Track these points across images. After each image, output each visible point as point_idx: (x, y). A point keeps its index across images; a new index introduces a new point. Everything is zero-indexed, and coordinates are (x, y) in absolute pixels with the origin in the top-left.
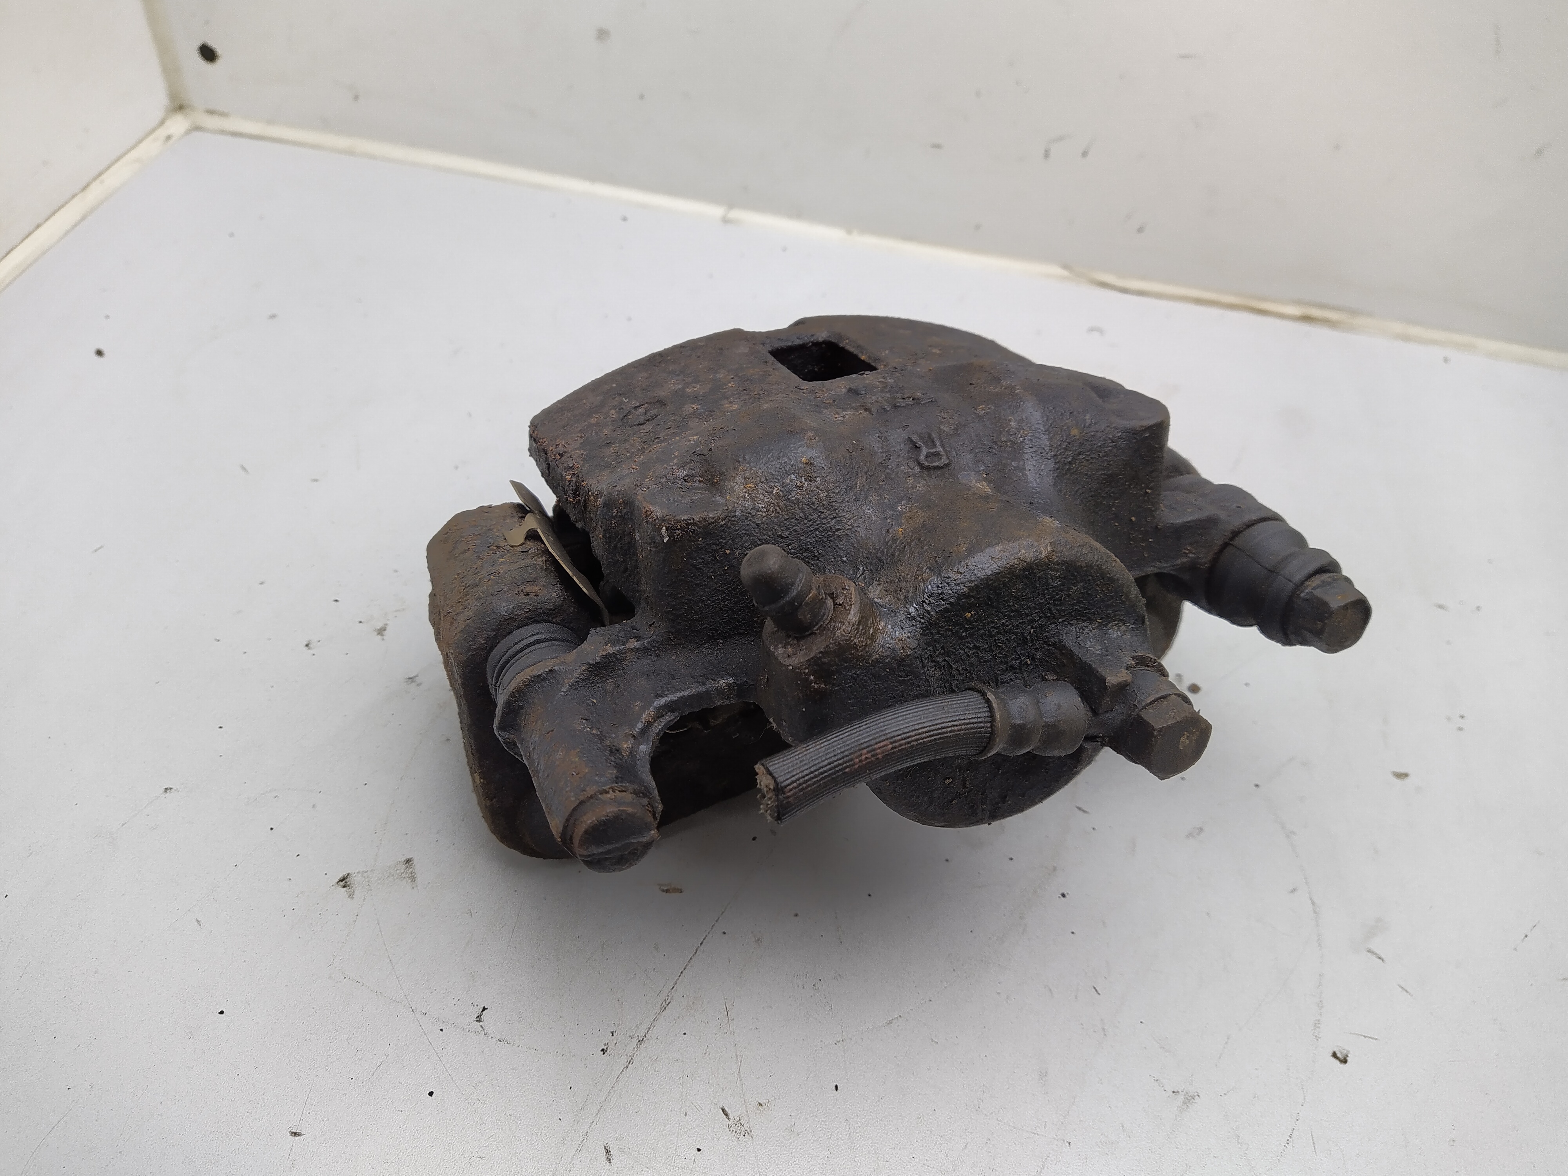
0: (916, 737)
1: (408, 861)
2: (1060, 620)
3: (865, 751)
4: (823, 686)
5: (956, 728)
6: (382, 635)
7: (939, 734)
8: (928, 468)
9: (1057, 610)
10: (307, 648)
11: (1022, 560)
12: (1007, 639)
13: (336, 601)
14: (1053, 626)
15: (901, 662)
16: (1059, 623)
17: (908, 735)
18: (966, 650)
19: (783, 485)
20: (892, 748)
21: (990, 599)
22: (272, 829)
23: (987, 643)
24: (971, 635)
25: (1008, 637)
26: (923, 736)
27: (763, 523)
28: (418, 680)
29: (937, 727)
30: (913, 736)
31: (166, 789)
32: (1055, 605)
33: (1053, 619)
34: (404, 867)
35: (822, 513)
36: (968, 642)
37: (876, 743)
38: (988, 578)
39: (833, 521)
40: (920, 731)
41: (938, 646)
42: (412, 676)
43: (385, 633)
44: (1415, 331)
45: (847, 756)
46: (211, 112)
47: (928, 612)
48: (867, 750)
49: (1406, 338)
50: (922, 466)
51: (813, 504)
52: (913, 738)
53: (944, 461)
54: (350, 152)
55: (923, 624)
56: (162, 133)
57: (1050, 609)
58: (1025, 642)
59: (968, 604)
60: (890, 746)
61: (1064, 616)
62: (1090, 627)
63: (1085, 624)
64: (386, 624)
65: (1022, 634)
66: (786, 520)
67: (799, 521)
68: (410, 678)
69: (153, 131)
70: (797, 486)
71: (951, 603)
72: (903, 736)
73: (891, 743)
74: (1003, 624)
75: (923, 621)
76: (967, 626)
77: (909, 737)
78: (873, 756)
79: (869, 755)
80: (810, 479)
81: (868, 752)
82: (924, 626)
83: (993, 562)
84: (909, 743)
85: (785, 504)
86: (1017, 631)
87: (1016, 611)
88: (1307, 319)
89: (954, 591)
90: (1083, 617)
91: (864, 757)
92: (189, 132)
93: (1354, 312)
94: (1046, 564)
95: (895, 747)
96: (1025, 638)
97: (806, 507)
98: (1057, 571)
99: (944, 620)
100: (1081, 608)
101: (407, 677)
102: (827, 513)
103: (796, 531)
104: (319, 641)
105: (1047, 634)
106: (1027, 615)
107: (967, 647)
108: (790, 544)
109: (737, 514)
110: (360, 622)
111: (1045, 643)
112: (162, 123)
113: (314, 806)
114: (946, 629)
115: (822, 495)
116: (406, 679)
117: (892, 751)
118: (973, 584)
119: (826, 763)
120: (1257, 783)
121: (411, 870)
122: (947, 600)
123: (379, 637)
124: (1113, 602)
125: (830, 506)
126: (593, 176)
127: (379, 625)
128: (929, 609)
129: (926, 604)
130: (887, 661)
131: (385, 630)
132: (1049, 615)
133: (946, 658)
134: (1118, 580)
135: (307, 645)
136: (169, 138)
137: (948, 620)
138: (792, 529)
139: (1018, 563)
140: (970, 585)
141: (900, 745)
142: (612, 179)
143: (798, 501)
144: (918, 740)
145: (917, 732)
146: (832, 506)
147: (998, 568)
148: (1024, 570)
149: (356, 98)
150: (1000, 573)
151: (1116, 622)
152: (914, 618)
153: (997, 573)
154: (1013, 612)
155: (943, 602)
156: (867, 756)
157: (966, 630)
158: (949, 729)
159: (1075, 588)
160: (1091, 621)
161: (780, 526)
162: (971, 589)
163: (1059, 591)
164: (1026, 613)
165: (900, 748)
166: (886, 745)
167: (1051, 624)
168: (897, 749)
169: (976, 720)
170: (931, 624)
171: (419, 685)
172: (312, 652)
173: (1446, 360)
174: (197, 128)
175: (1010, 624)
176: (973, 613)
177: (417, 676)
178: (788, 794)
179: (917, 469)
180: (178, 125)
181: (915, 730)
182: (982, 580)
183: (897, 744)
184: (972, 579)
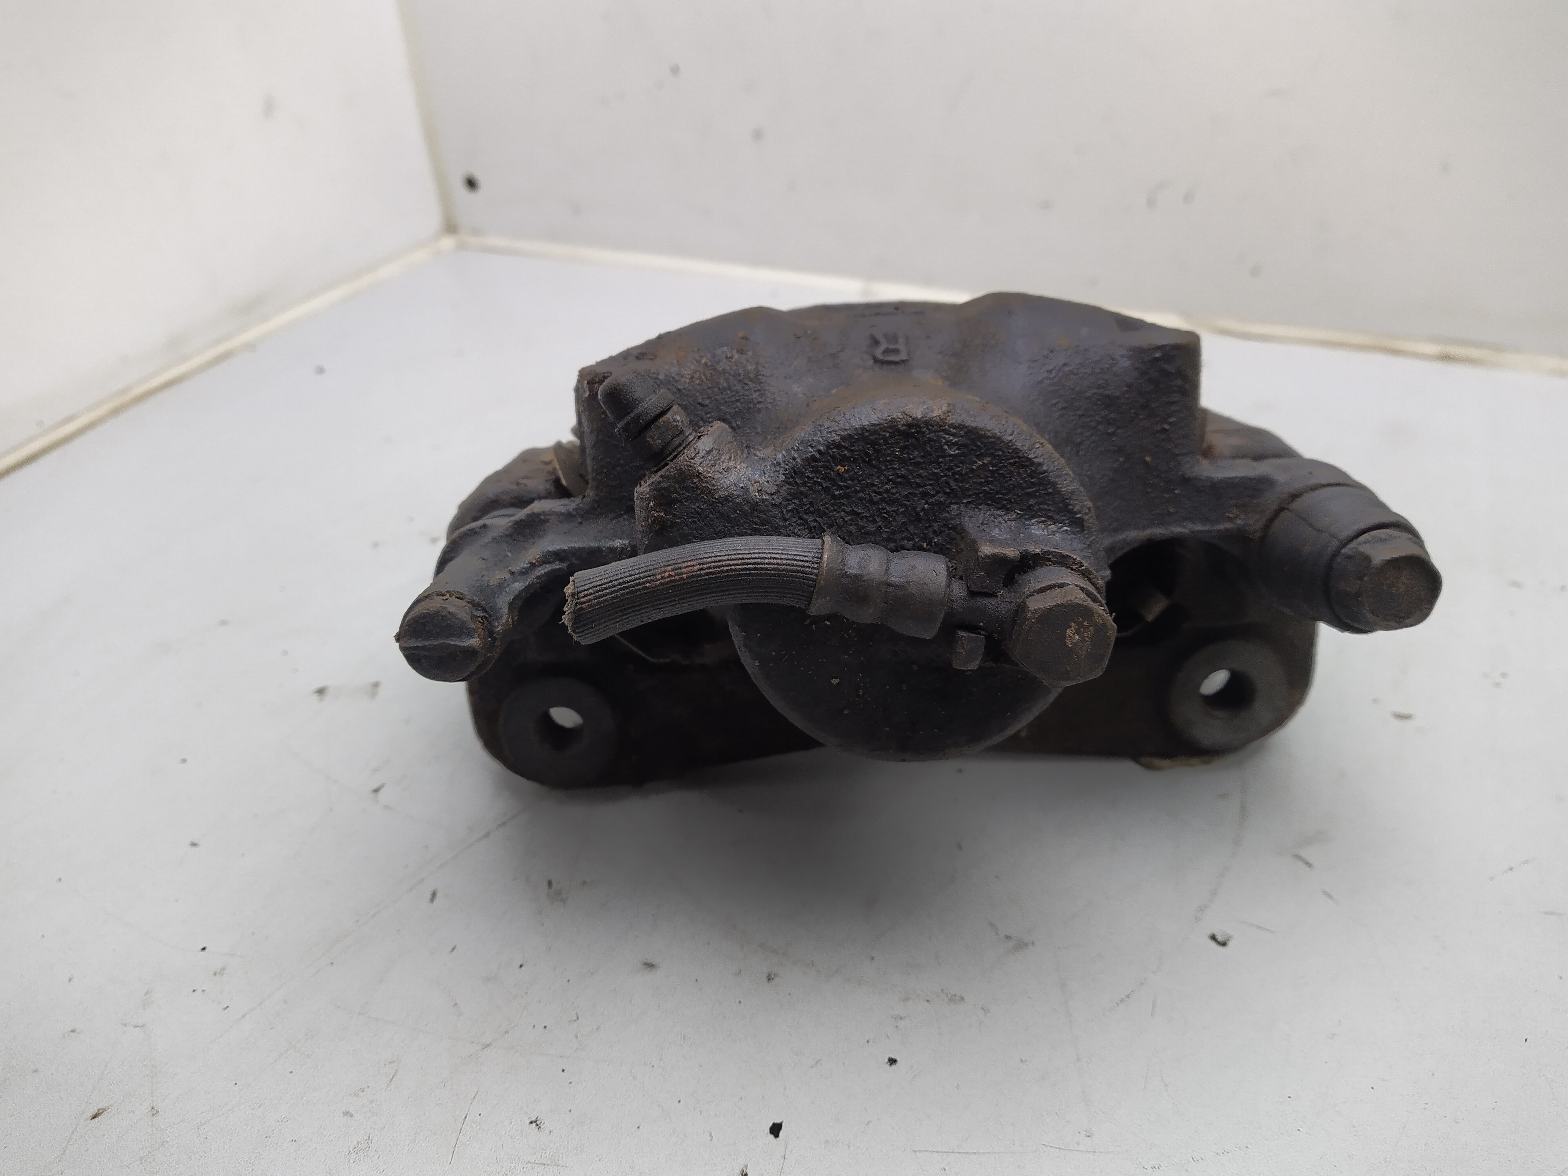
0: (728, 562)
2: (965, 501)
3: (670, 568)
4: (662, 514)
5: (775, 561)
7: (755, 563)
8: (883, 363)
9: (959, 487)
11: (906, 415)
12: (894, 511)
14: (955, 506)
15: (754, 506)
16: (963, 503)
17: (719, 558)
18: (843, 513)
19: (714, 356)
20: (699, 570)
21: (867, 454)
23: (869, 510)
24: (847, 496)
25: (896, 509)
26: (735, 562)
27: (685, 389)
29: (753, 556)
30: (725, 561)
32: (956, 480)
33: (955, 496)
35: (747, 384)
36: (844, 504)
37: (683, 562)
38: (863, 428)
39: (757, 393)
40: (734, 557)
41: (805, 500)
45: (650, 570)
47: (794, 459)
48: (672, 567)
50: (876, 360)
51: (739, 375)
52: (724, 563)
53: (903, 356)
55: (786, 470)
57: (948, 483)
58: (919, 520)
59: (840, 455)
60: (698, 567)
61: (970, 496)
62: (1006, 518)
63: (998, 512)
65: (914, 509)
66: (709, 388)
67: (722, 390)
70: (727, 358)
71: (819, 451)
72: (713, 559)
73: (699, 564)
74: (887, 491)
75: (787, 467)
76: (841, 484)
77: (719, 561)
78: (677, 574)
79: (672, 573)
80: (741, 352)
81: (673, 570)
82: (787, 472)
83: (873, 413)
84: (719, 567)
85: (711, 374)
86: (906, 503)
87: (902, 476)
89: (824, 438)
90: (997, 503)
91: (667, 574)
94: (938, 424)
95: (702, 569)
96: (918, 514)
97: (731, 378)
98: (954, 435)
99: (811, 469)
100: (991, 490)
102: (751, 385)
103: (716, 400)
105: (947, 515)
106: (919, 486)
107: (844, 510)
108: (709, 413)
109: (660, 377)
111: (946, 525)
114: (815, 481)
115: (750, 367)
117: (699, 573)
118: (846, 433)
119: (627, 574)
122: (815, 447)
124: (1036, 491)
125: (757, 379)
128: (796, 456)
129: (795, 451)
130: (737, 501)
132: (948, 491)
133: (818, 519)
134: (1040, 464)
137: (816, 471)
138: (713, 399)
139: (901, 417)
140: (842, 433)
141: (709, 568)
143: (724, 372)
144: (730, 565)
145: (729, 557)
146: (758, 379)
147: (877, 419)
148: (909, 426)
150: (878, 425)
151: (1043, 519)
152: (779, 464)
153: (874, 425)
154: (899, 477)
155: (810, 449)
156: (670, 573)
157: (840, 488)
158: (767, 561)
159: (981, 463)
160: (1008, 510)
161: (701, 394)
162: (843, 438)
163: (961, 463)
164: (916, 483)
165: (708, 571)
166: (693, 566)
167: (952, 503)
168: (704, 572)
169: (802, 558)
170: (795, 472)
175: (897, 492)
176: (846, 468)
178: (582, 600)
179: (871, 362)
181: (728, 555)
182: (856, 429)
183: (705, 566)
184: (846, 428)
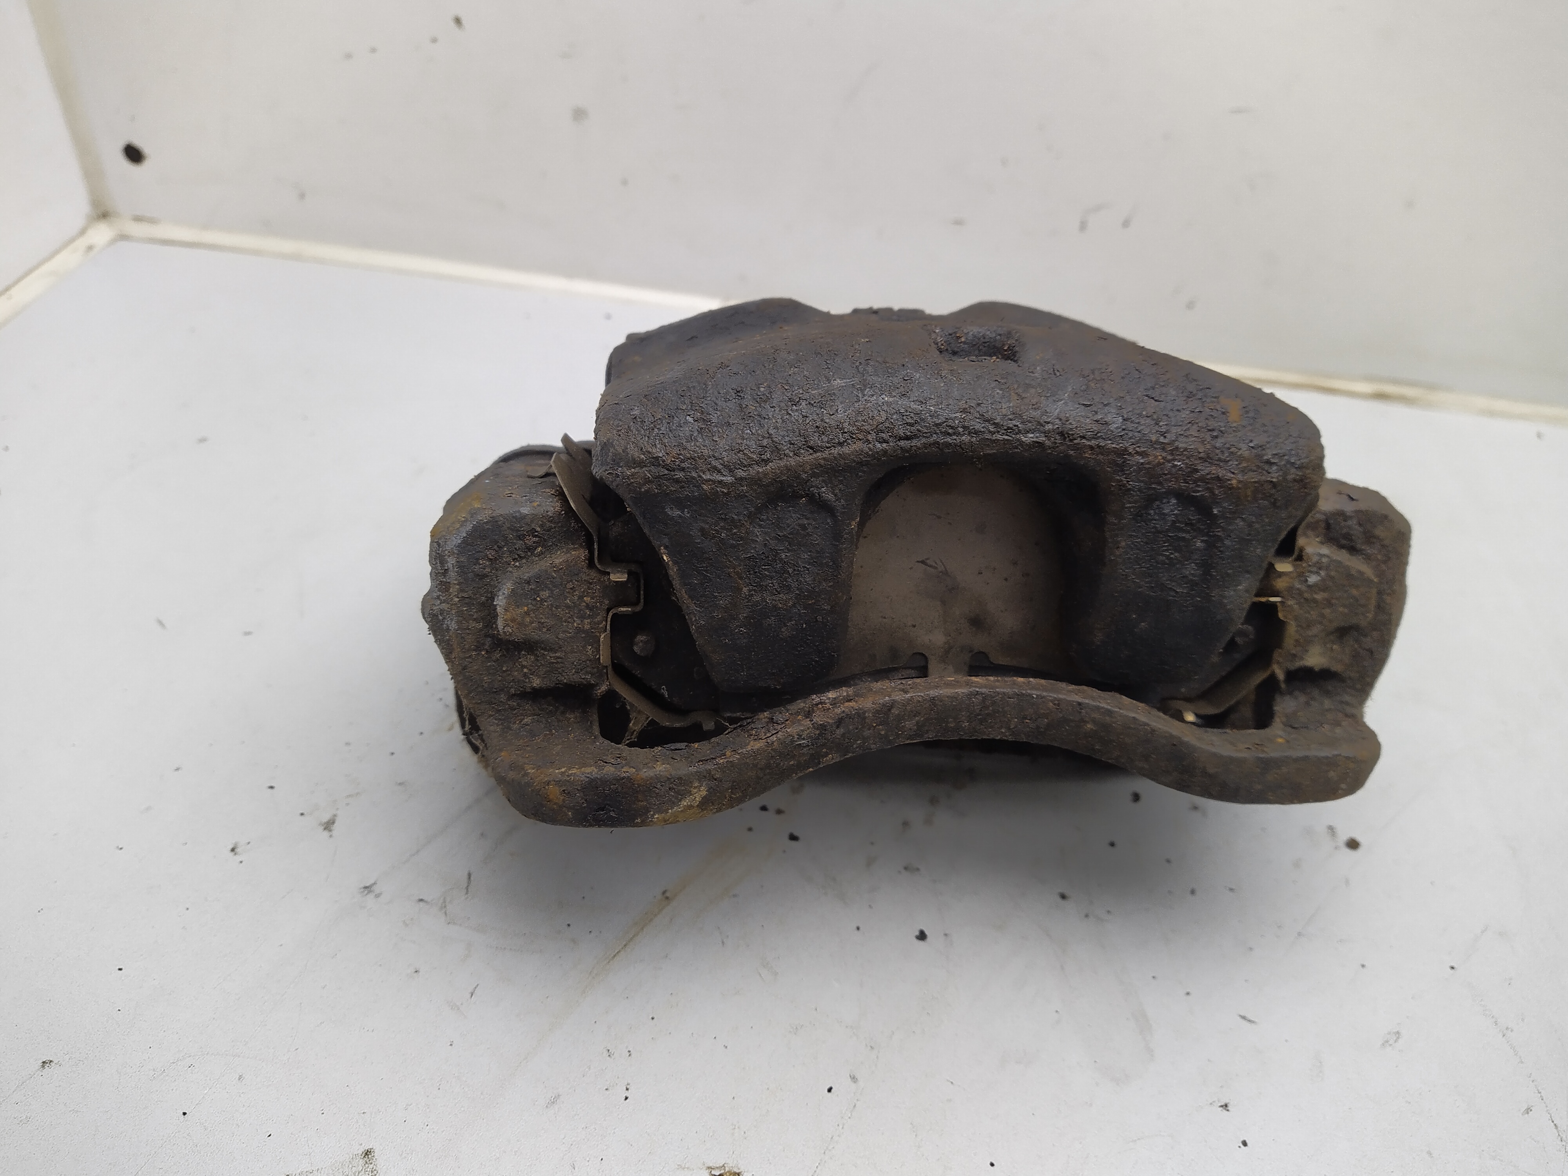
1: (367, 1153)
6: (330, 831)
10: (233, 853)
13: (272, 787)
22: (184, 1114)
28: (377, 889)
31: (44, 1062)
34: (362, 1162)
42: (368, 885)
43: (336, 827)
44: (1501, 405)
46: (138, 219)
49: (1492, 414)
54: (296, 257)
56: (82, 243)
64: (335, 816)
68: (366, 888)
69: (72, 240)
88: (1381, 396)
92: (113, 241)
93: (1432, 387)
101: (362, 886)
104: (249, 843)
110: (302, 814)
112: (83, 232)
113: (240, 1078)
116: (361, 888)
120: (1453, 964)
121: (371, 1166)
123: (326, 833)
126: (571, 271)
127: (326, 818)
131: (333, 823)
135: (233, 850)
136: (90, 248)
142: (592, 274)
149: (302, 196)
171: (378, 896)
172: (238, 858)
173: (1539, 436)
174: (123, 237)
177: (375, 883)
180: (101, 234)
